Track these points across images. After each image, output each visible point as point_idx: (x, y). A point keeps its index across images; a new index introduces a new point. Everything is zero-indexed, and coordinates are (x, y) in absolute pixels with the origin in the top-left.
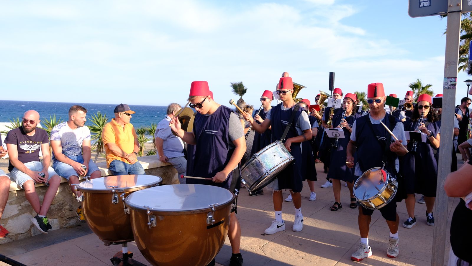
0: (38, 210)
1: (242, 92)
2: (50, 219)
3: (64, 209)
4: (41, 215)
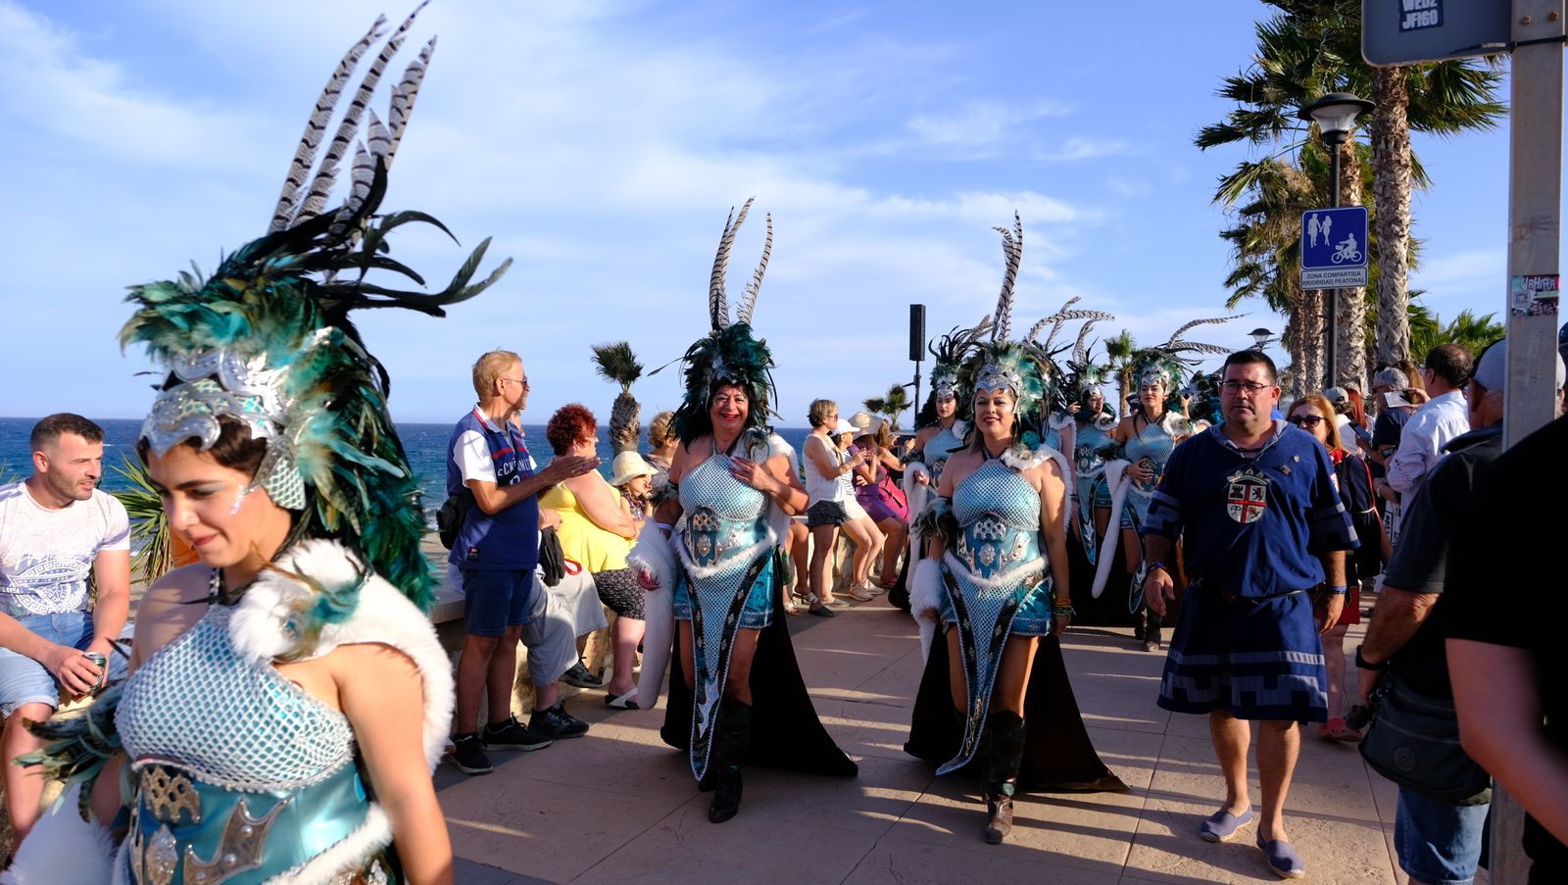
1: (629, 373)
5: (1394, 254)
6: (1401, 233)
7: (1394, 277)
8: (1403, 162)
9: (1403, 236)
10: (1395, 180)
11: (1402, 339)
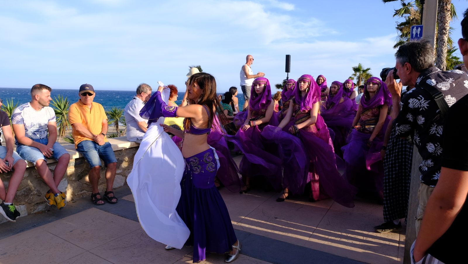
0: (3, 197)
2: (17, 205)
3: (32, 194)
4: (7, 202)
5: (443, 39)
6: (446, 33)
7: (442, 47)
8: (448, 9)
9: (446, 34)
10: (445, 16)
11: (444, 67)
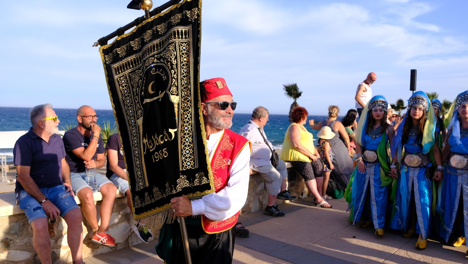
1: (296, 95)
